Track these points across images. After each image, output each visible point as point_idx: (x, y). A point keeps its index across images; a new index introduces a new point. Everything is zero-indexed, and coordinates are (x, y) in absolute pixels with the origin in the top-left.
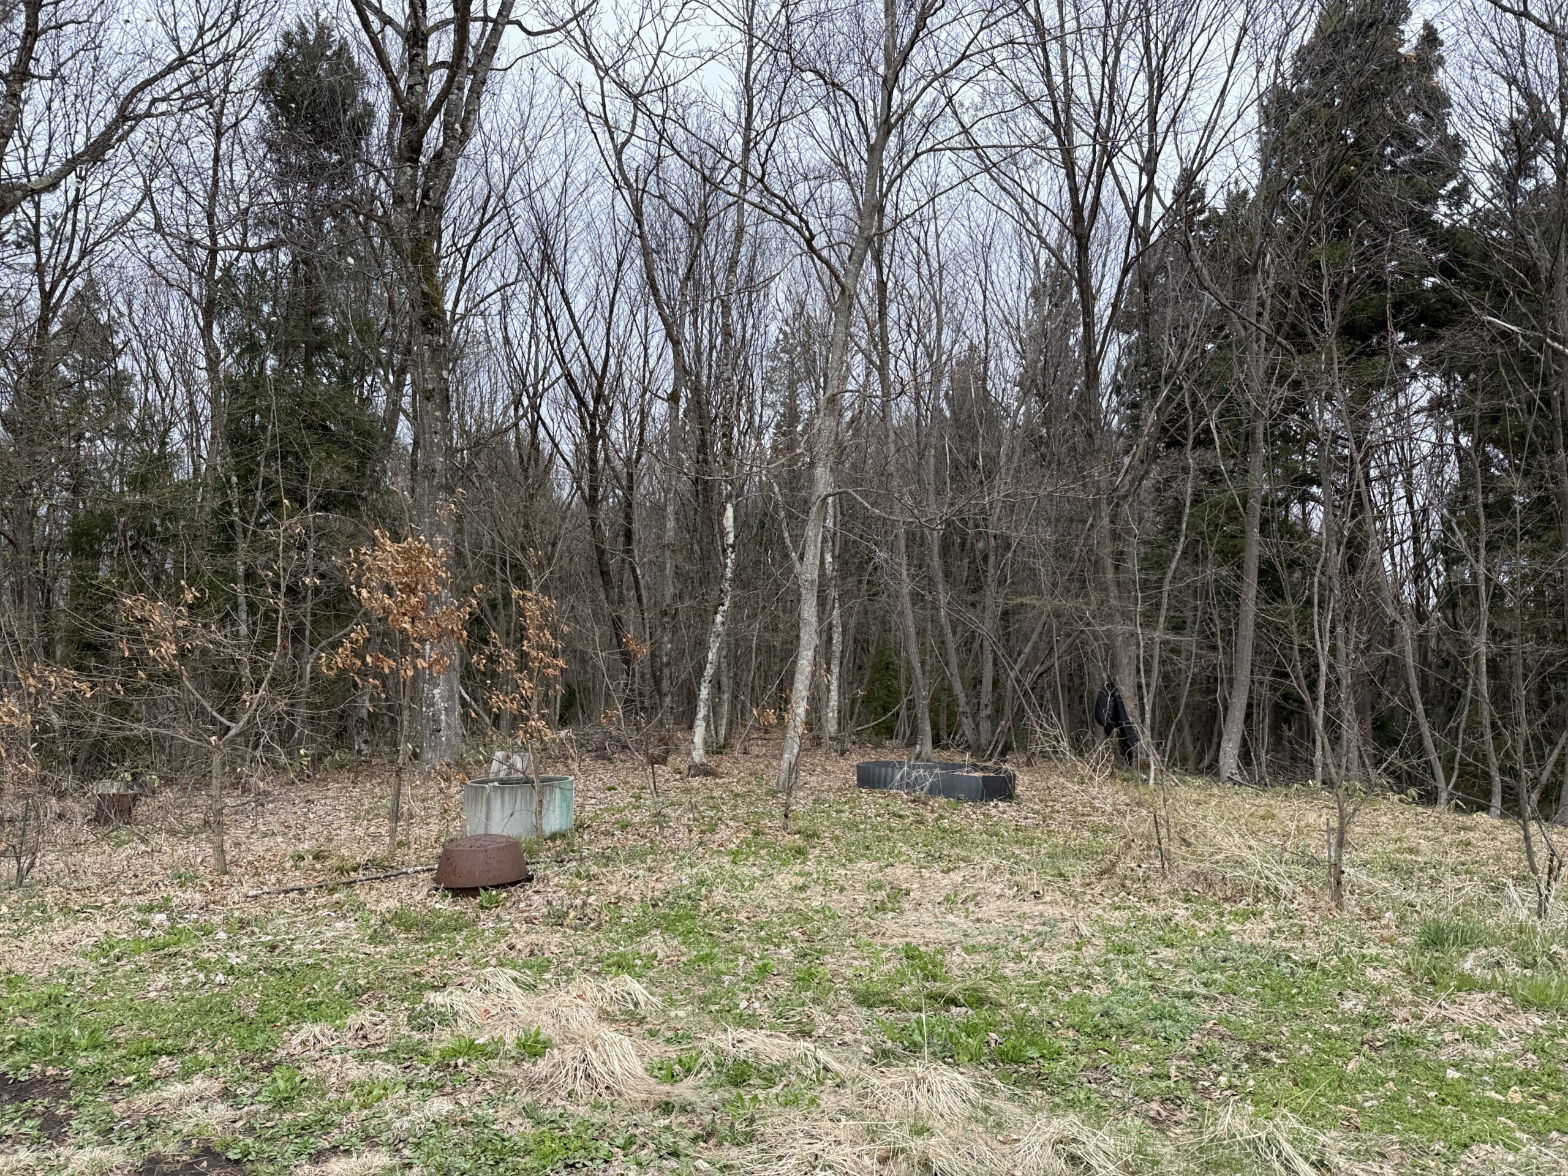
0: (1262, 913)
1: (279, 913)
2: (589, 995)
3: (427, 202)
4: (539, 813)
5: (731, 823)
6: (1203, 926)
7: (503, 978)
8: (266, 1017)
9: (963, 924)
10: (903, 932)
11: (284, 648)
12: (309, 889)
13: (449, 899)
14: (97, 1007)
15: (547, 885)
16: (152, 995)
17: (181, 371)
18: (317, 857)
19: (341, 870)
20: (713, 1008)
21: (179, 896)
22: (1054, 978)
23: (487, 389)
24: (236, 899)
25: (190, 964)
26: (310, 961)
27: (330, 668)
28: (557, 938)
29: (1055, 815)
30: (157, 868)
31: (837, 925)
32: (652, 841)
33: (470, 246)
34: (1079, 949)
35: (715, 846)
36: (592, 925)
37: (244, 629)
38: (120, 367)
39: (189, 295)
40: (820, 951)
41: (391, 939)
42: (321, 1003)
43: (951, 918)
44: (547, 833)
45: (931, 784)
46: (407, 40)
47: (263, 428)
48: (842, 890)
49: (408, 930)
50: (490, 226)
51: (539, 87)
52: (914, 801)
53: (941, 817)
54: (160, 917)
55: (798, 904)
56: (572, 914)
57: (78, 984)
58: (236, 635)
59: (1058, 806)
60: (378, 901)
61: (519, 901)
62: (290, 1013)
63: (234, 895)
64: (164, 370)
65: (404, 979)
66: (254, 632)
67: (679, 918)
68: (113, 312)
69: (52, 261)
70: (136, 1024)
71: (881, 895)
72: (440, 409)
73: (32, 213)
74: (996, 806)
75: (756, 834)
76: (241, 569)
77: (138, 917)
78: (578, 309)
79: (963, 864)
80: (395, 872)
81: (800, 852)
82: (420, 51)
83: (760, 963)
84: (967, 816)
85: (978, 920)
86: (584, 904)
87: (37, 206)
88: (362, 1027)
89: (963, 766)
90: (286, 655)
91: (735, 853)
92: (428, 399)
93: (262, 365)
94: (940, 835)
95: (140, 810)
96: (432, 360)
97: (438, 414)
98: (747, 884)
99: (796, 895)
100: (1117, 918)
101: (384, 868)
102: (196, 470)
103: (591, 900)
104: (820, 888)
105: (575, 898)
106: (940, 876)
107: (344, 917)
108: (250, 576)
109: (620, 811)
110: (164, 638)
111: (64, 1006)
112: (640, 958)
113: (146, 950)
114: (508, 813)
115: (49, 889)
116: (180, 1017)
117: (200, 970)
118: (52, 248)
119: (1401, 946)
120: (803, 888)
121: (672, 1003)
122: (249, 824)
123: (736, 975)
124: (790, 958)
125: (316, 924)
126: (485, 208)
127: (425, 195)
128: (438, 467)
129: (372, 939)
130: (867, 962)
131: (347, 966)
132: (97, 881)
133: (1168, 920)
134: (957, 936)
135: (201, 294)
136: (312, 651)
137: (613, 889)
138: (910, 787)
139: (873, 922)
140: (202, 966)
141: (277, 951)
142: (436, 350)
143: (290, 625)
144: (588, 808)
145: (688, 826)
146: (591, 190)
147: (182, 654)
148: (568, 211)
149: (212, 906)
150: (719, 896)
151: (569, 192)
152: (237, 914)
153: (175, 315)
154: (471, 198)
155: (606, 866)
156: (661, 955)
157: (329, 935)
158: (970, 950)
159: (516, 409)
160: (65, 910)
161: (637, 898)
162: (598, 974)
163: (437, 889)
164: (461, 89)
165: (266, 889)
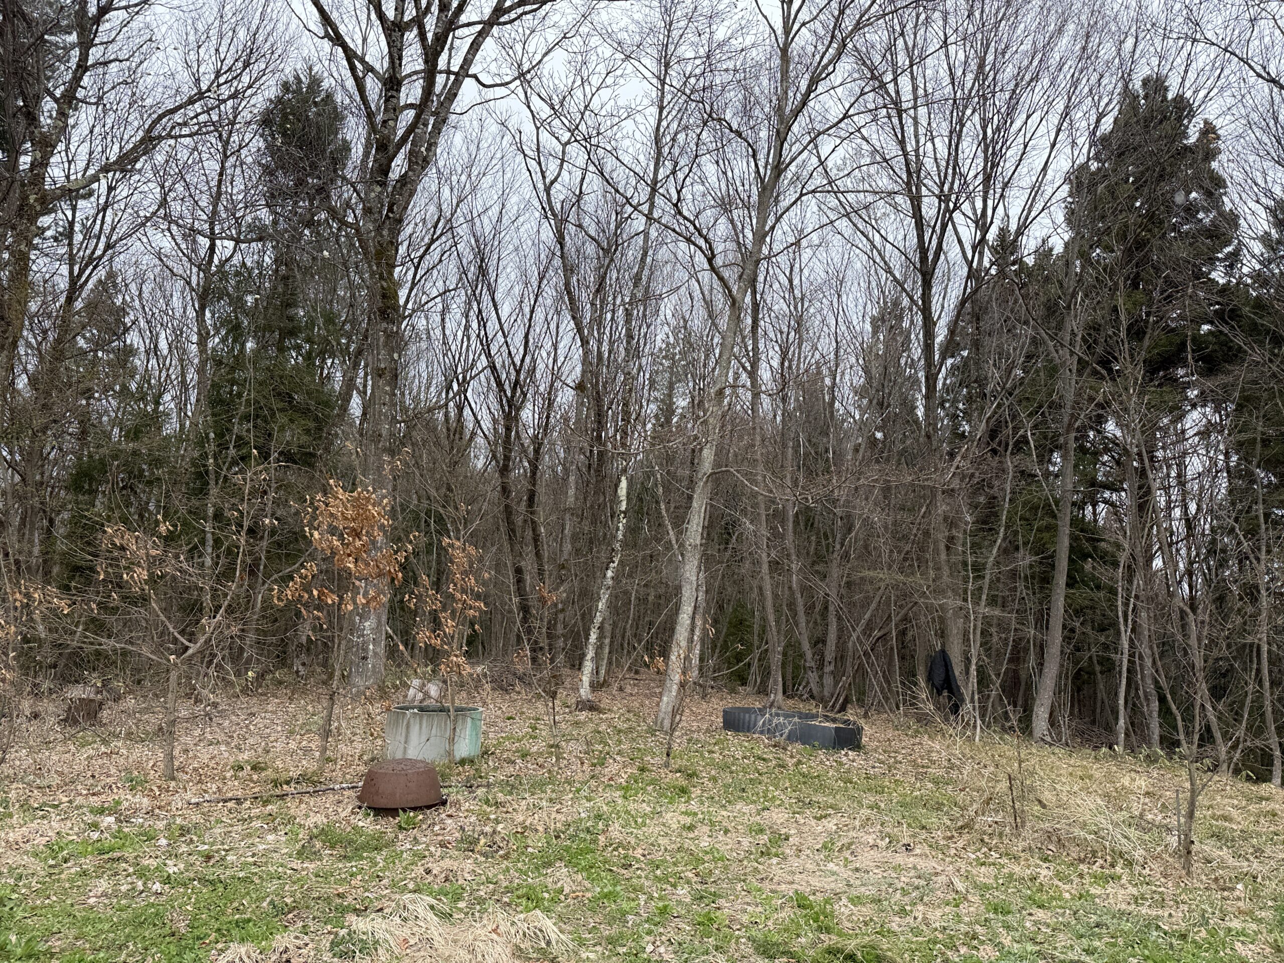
0: (1120, 878)
1: (217, 822)
2: (502, 929)
3: (391, 215)
4: (452, 741)
5: (618, 758)
6: (1067, 887)
7: (421, 905)
8: (196, 932)
9: (846, 874)
10: (790, 878)
11: (242, 578)
12: (245, 799)
13: (371, 818)
14: (38, 912)
15: (459, 809)
16: (92, 901)
17: (177, 348)
18: (254, 768)
19: (276, 783)
20: (622, 950)
21: (129, 799)
22: (940, 936)
23: (425, 375)
24: (179, 806)
25: (131, 870)
26: (241, 874)
27: (279, 599)
28: (469, 865)
29: (898, 766)
30: (113, 771)
31: (726, 868)
32: (549, 772)
33: (421, 257)
34: (957, 906)
35: (605, 780)
36: (501, 852)
37: (208, 561)
38: (128, 342)
39: (189, 283)
40: (715, 894)
41: (317, 856)
42: (249, 920)
43: (831, 866)
44: (458, 758)
45: (790, 732)
46: (384, 84)
47: (240, 395)
48: (726, 832)
49: (332, 847)
50: (437, 243)
51: (485, 134)
52: (775, 746)
53: (799, 762)
54: (109, 820)
55: (687, 844)
56: (483, 841)
57: (25, 886)
58: (202, 565)
59: (900, 758)
60: (307, 816)
61: (434, 824)
62: (219, 930)
63: (178, 802)
64: (163, 345)
65: (328, 900)
66: (217, 564)
67: (582, 852)
68: (128, 298)
69: (81, 253)
70: (74, 932)
71: (764, 839)
72: (389, 384)
73: (69, 213)
74: (846, 755)
75: (642, 770)
76: (211, 511)
77: (89, 818)
78: (504, 315)
79: (831, 811)
80: (324, 787)
81: (683, 791)
82: (394, 93)
83: (661, 904)
84: (821, 762)
85: (857, 870)
86: (494, 832)
87: (74, 209)
88: (286, 950)
89: (817, 716)
90: (242, 586)
91: (626, 789)
92: (380, 376)
93: (243, 345)
94: (802, 780)
95: (105, 714)
96: (386, 344)
97: (387, 388)
98: (640, 820)
99: (684, 834)
100: (984, 875)
101: (313, 782)
102: (182, 426)
103: (500, 827)
104: (706, 829)
105: (486, 825)
106: (813, 822)
107: (275, 829)
108: (218, 516)
109: (519, 740)
110: (139, 565)
111: (7, 909)
112: (548, 892)
113: (92, 853)
114: (424, 738)
115: (14, 786)
116: (114, 928)
117: (140, 877)
118: (82, 243)
119: (1260, 921)
120: (691, 828)
121: (582, 943)
122: (198, 732)
123: (637, 914)
124: (688, 900)
125: (249, 835)
126: (435, 227)
127: (390, 210)
128: (384, 433)
129: (300, 854)
130: (760, 909)
131: (275, 882)
132: (57, 780)
133: (1033, 879)
134: (840, 886)
135: (198, 284)
136: (264, 583)
137: (520, 818)
138: (771, 732)
139: (761, 867)
140: (142, 873)
141: (212, 862)
142: (389, 336)
143: (249, 561)
144: (491, 735)
145: (580, 759)
146: (521, 219)
147: (153, 580)
148: (503, 234)
149: (157, 811)
150: (616, 831)
151: (504, 221)
152: (179, 821)
153: (176, 302)
154: (424, 221)
155: (511, 793)
156: (567, 890)
157: (261, 847)
158: (856, 901)
159: (447, 393)
160: (25, 806)
161: (541, 829)
162: (509, 905)
163: (360, 808)
164: (426, 125)
165: (207, 797)
